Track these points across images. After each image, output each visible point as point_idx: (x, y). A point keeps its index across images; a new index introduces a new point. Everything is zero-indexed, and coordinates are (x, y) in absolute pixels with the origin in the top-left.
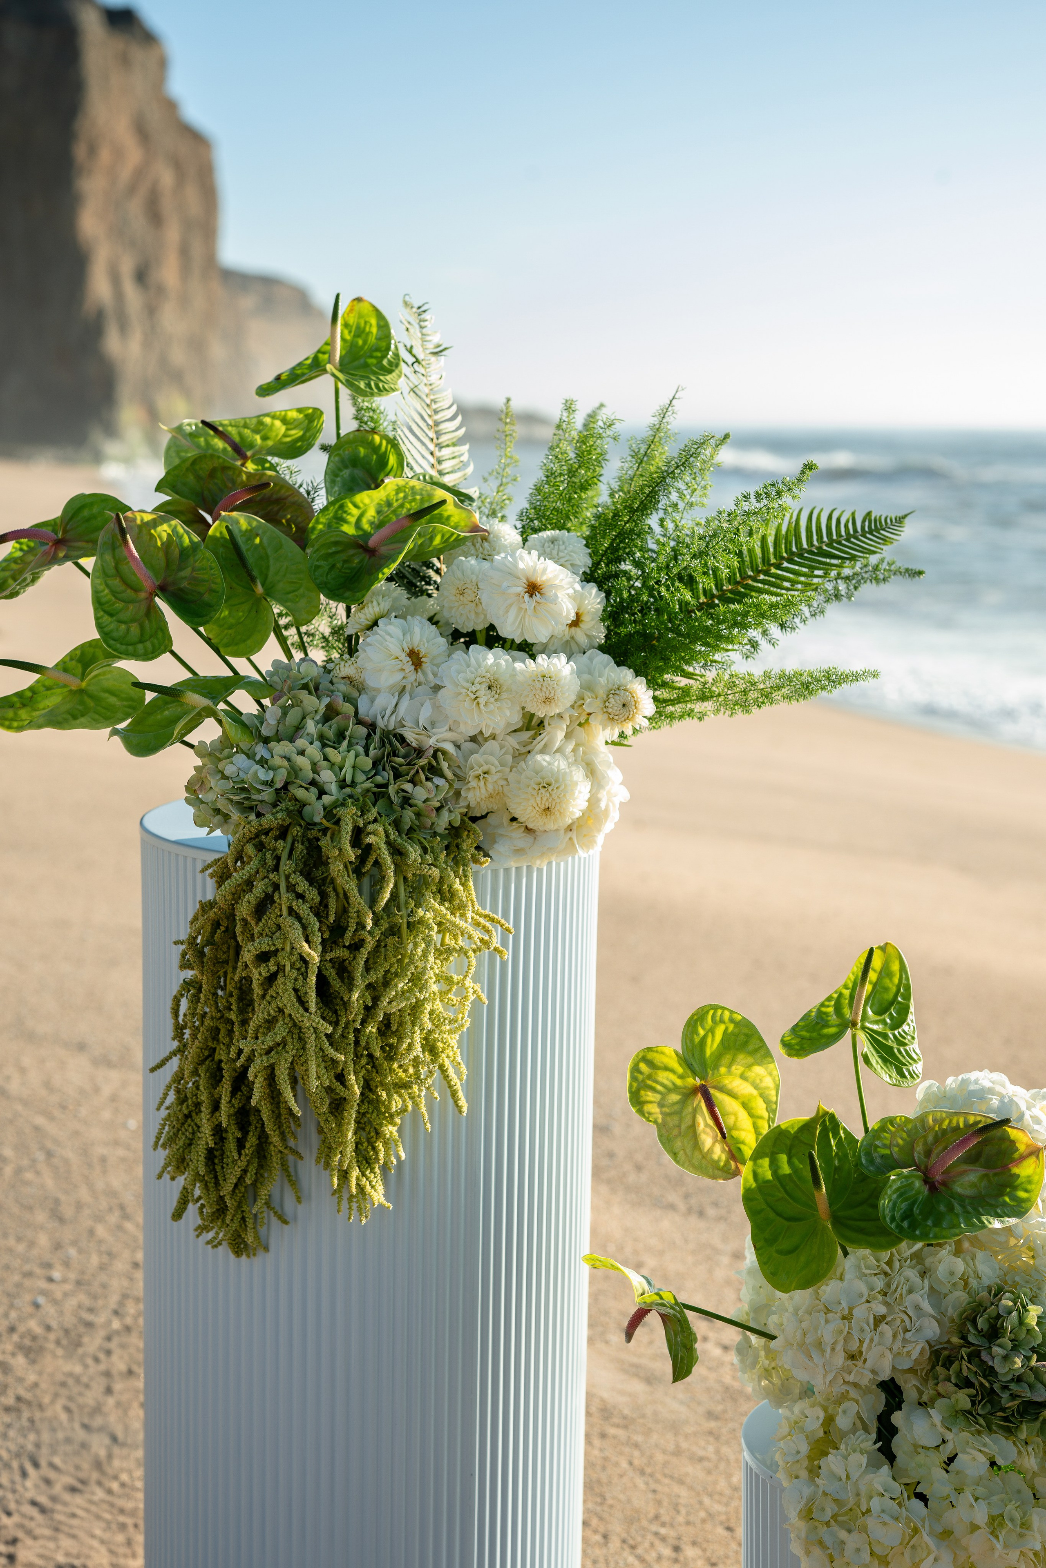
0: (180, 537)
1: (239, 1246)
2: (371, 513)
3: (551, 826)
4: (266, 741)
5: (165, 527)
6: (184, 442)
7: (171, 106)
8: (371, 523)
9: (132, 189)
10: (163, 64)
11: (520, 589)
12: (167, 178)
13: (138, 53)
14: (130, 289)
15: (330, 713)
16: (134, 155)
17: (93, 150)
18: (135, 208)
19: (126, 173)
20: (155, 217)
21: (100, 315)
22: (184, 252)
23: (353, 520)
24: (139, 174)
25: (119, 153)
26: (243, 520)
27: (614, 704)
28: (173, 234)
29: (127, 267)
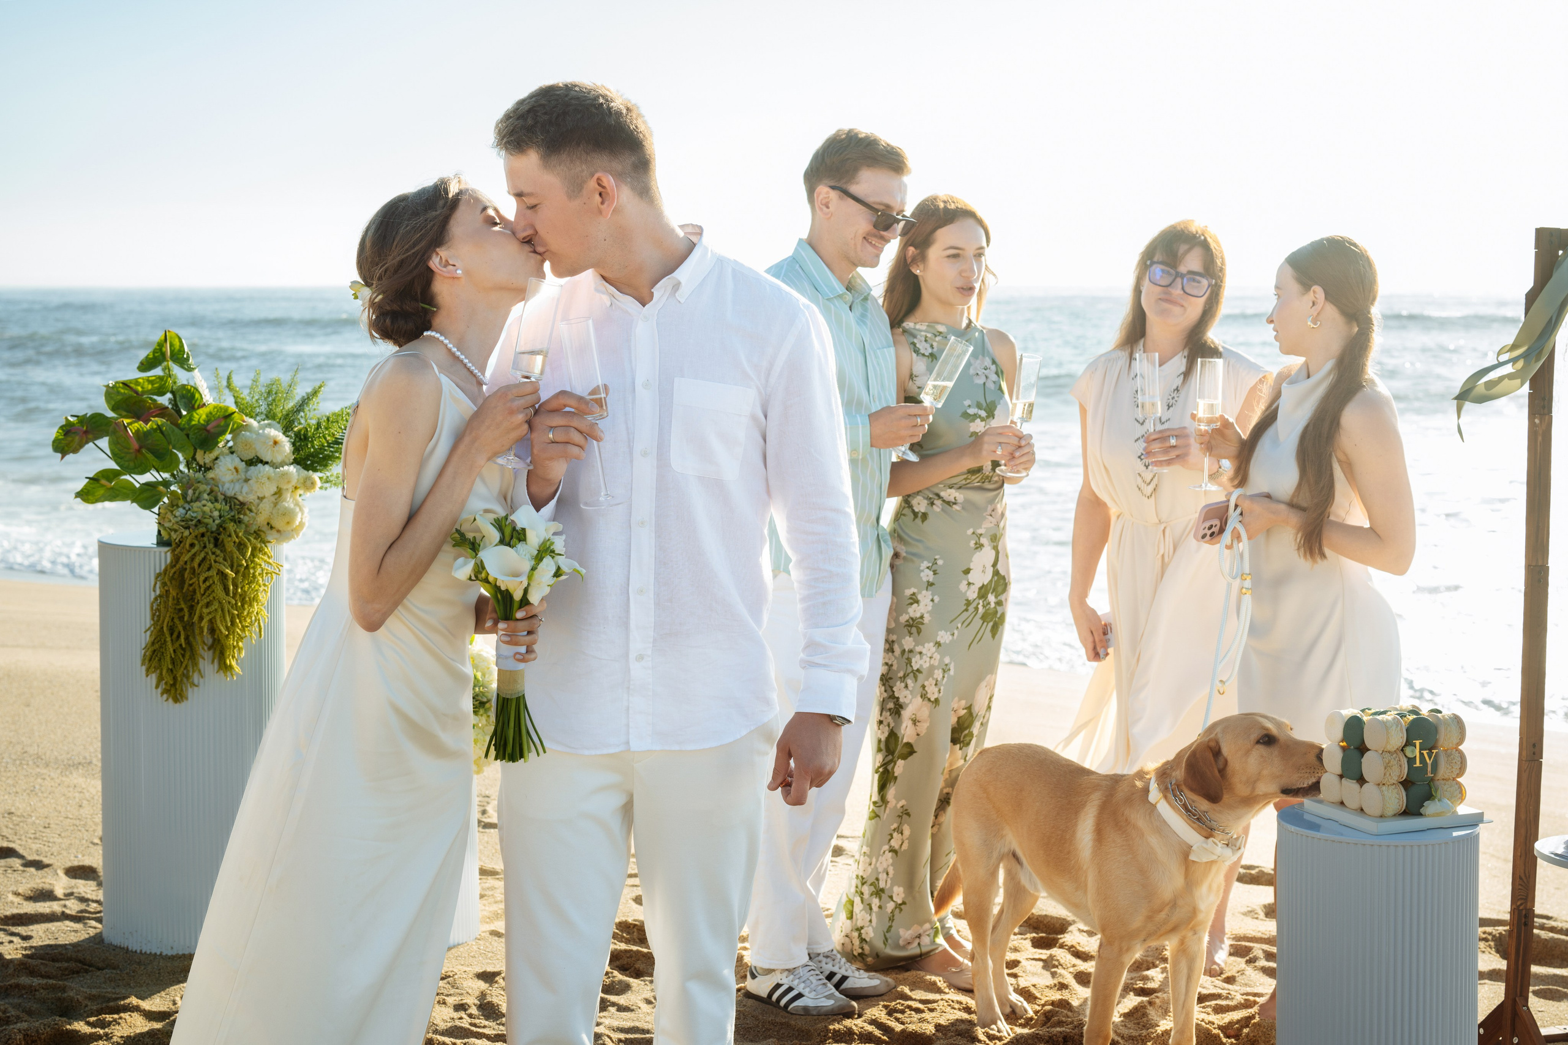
0: (143, 428)
1: (176, 700)
2: (204, 417)
3: (289, 529)
4: (189, 503)
5: (136, 424)
6: (111, 390)
8: (204, 421)
11: (271, 443)
15: (212, 491)
23: (197, 420)
26: (159, 421)
27: (308, 483)
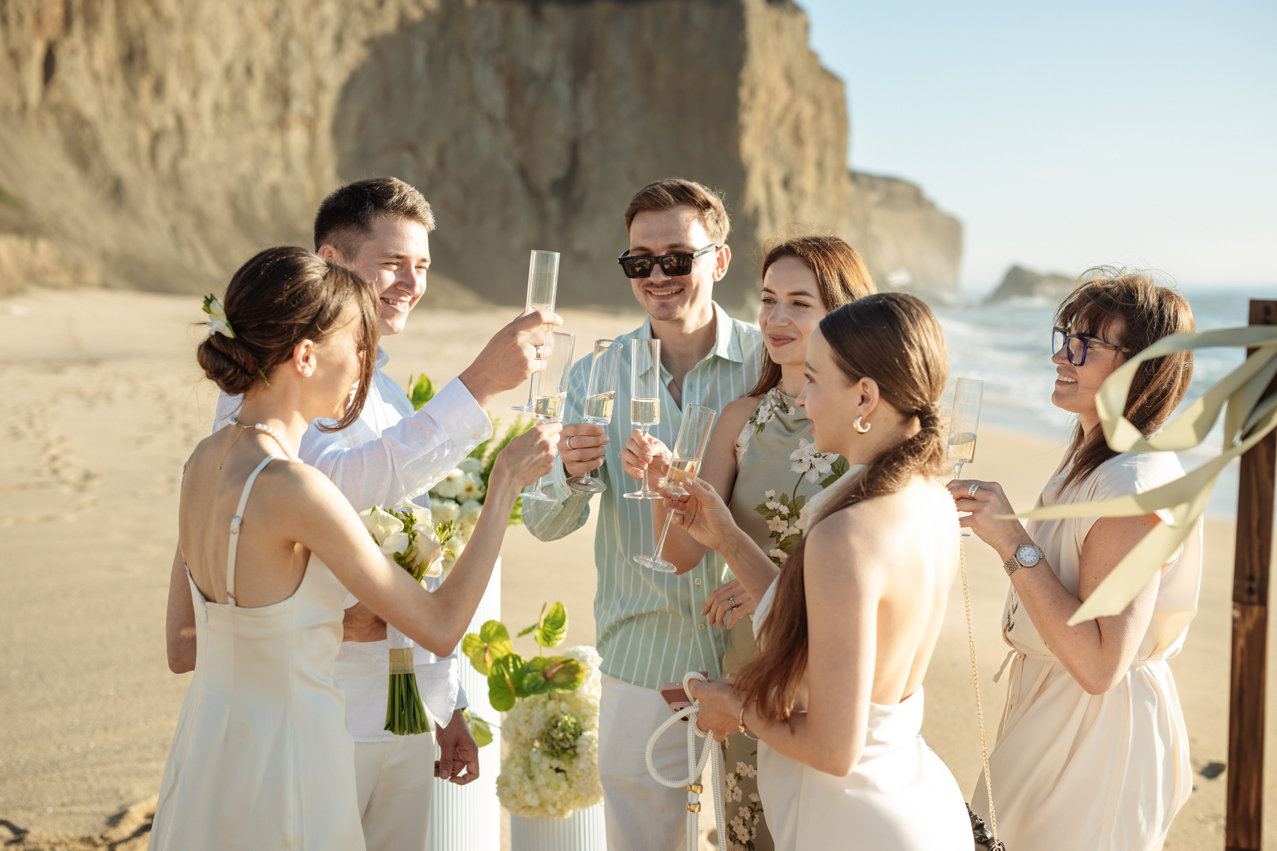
7: (813, 57)
9: (781, 120)
10: (807, 27)
12: (807, 111)
13: (787, 21)
14: (778, 191)
16: (783, 95)
17: (753, 93)
18: (784, 134)
19: (777, 108)
20: (798, 139)
21: (756, 211)
22: (820, 165)
24: (787, 108)
25: (772, 94)
28: (811, 152)
29: (776, 178)
